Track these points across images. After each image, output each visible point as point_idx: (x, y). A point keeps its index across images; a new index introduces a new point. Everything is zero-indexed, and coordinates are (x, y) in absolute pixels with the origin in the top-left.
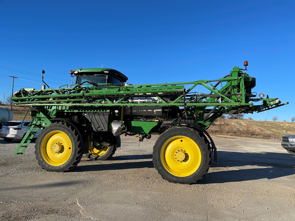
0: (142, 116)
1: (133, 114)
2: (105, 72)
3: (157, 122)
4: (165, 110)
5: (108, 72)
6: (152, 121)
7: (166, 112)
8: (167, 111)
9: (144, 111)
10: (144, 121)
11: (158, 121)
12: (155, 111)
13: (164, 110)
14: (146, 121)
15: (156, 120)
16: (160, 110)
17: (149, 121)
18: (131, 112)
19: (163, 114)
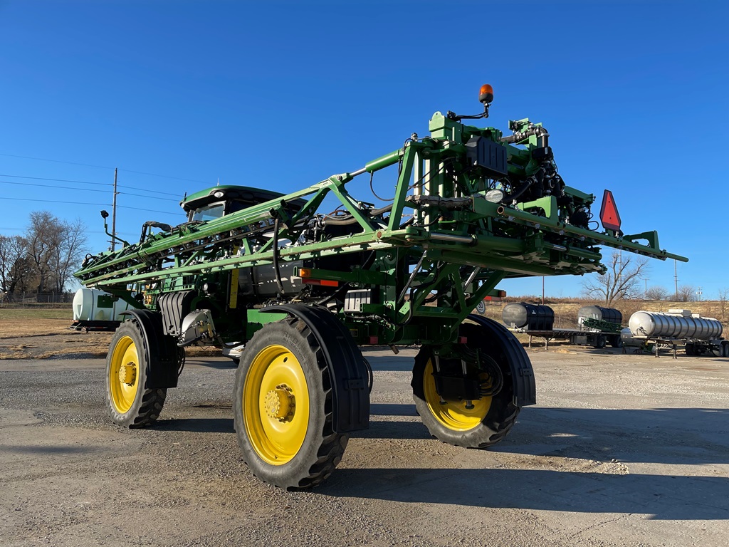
2: (217, 195)
5: (222, 194)
9: (274, 281)
12: (292, 279)
18: (254, 287)
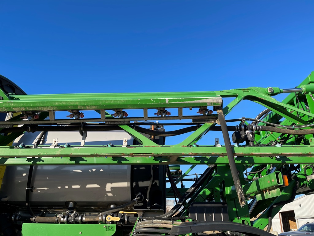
0: (65, 205)
1: (34, 199)
3: (112, 222)
4: (141, 184)
6: (97, 219)
7: (144, 190)
8: (147, 187)
9: (74, 187)
10: (68, 222)
11: (118, 219)
12: (109, 187)
13: (137, 185)
14: (77, 222)
15: (110, 218)
16: (125, 184)
17: (88, 220)
18: (29, 192)
19: (133, 197)
